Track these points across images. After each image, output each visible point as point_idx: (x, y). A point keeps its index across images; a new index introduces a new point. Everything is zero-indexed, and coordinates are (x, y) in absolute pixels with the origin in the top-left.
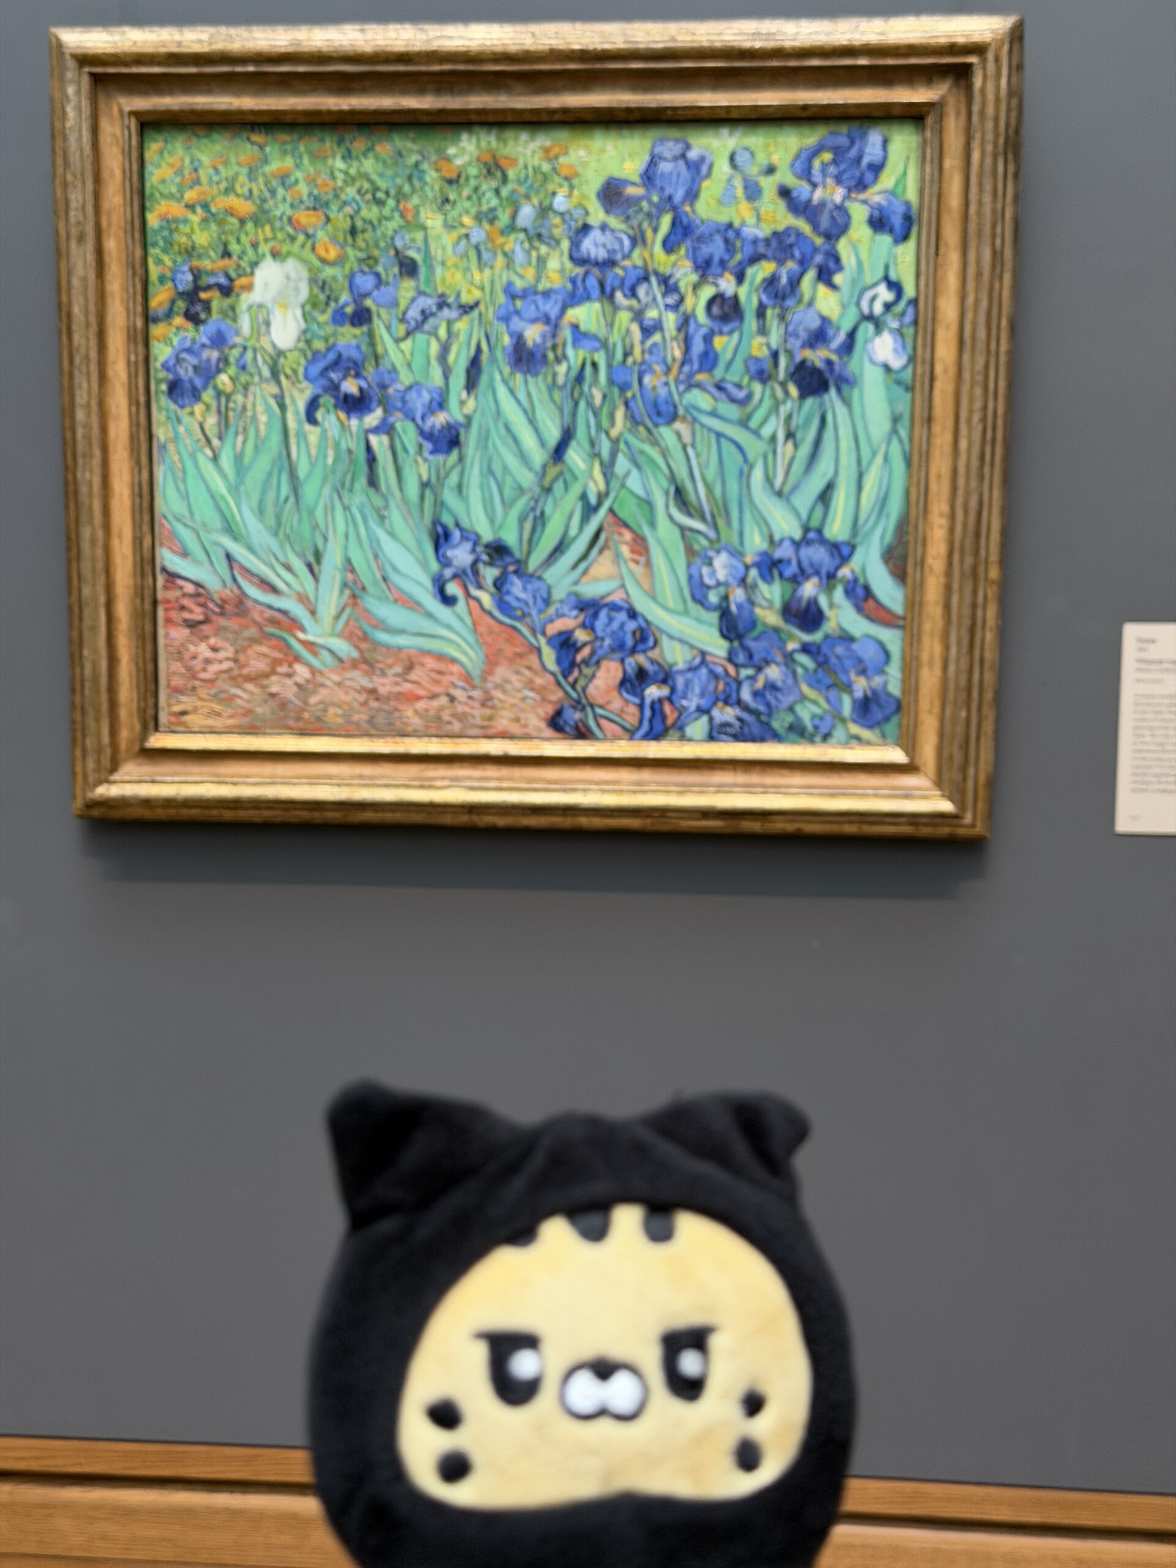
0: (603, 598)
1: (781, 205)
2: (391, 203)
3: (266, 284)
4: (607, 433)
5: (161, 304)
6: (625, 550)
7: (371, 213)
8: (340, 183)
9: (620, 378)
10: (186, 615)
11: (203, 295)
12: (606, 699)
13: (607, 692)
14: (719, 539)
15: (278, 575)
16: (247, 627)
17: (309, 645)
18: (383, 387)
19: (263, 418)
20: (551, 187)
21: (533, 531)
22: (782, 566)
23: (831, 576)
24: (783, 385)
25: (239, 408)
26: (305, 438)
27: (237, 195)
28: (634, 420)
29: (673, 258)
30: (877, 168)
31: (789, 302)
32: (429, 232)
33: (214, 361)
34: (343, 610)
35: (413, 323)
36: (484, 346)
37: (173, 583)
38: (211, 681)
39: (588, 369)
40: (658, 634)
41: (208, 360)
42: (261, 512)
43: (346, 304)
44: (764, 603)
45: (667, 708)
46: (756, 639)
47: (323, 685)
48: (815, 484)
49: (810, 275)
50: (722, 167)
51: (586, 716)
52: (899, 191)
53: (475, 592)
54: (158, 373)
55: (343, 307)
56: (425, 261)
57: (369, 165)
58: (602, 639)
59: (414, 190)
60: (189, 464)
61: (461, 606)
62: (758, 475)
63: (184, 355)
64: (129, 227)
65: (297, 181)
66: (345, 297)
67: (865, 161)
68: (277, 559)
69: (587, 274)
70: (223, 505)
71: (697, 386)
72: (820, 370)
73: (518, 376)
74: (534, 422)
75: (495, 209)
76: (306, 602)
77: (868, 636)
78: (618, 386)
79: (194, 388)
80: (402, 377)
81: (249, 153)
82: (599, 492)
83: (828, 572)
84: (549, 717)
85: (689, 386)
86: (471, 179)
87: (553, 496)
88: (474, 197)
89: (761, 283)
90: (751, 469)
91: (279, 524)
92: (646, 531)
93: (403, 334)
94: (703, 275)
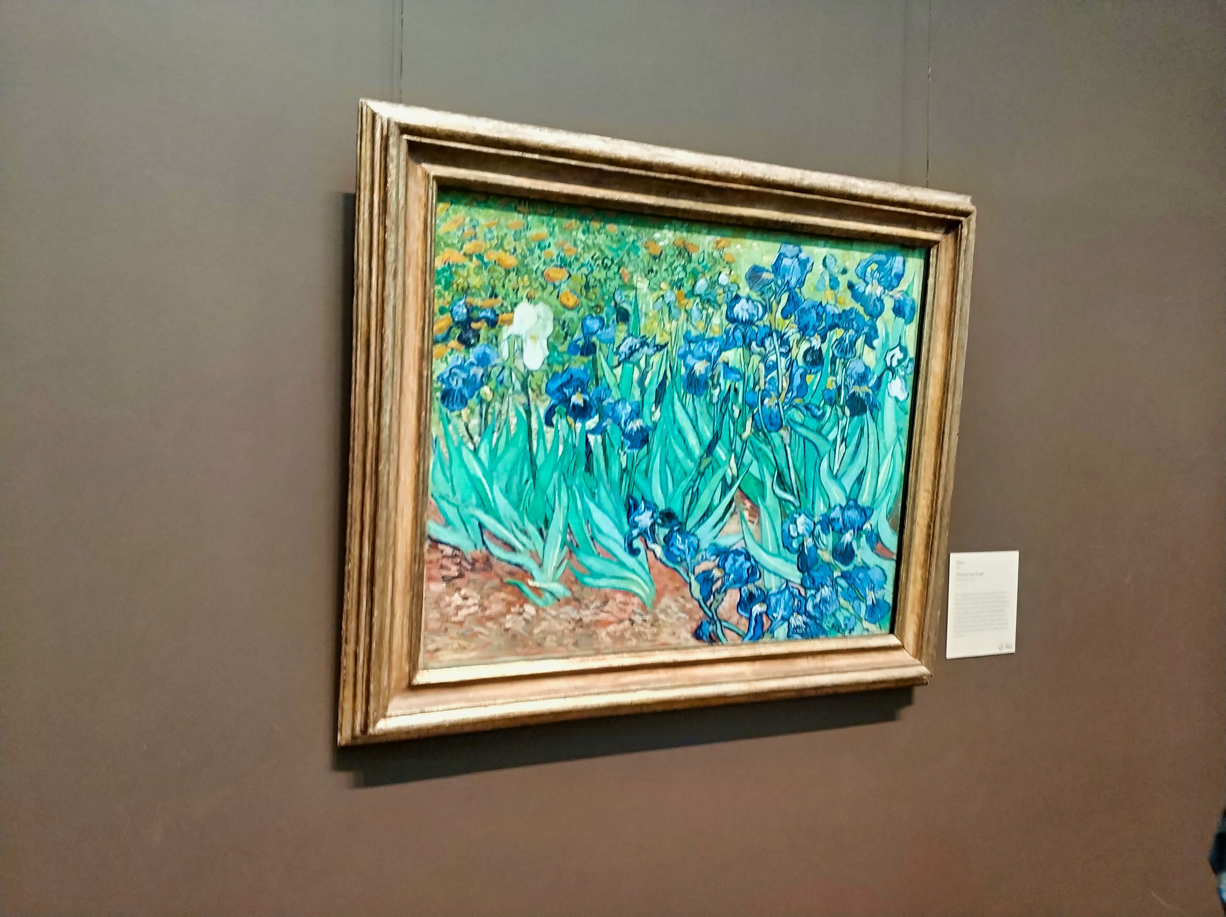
0: (730, 547)
1: (849, 293)
2: (615, 268)
3: (522, 320)
4: (740, 436)
5: (440, 330)
6: (746, 514)
7: (600, 274)
8: (580, 250)
9: (750, 397)
10: (444, 573)
11: (474, 325)
12: (729, 616)
13: (730, 610)
14: (800, 506)
15: (516, 538)
16: (491, 579)
17: (536, 590)
18: (601, 400)
19: (514, 421)
20: (718, 268)
21: (691, 503)
22: (834, 524)
23: (860, 529)
24: (842, 407)
25: (496, 413)
26: (544, 436)
27: (505, 251)
28: (757, 429)
29: (787, 322)
30: (899, 277)
31: (848, 356)
32: (639, 291)
33: (479, 376)
34: (562, 562)
35: (623, 356)
36: (669, 375)
37: (437, 548)
38: (461, 623)
39: (732, 392)
40: (762, 571)
41: (475, 375)
42: (507, 492)
43: (579, 339)
44: (823, 547)
45: (765, 619)
46: (817, 570)
48: (855, 472)
49: (861, 339)
50: (819, 267)
51: (716, 629)
52: (909, 293)
53: (652, 546)
54: (436, 383)
55: (577, 341)
56: (634, 313)
57: (601, 239)
58: (730, 575)
59: (630, 260)
60: (455, 455)
61: (642, 555)
62: (825, 465)
63: (458, 371)
65: (549, 245)
66: (578, 335)
67: (894, 271)
68: (517, 528)
69: (736, 328)
70: (478, 486)
71: (795, 407)
72: (862, 399)
73: (688, 396)
74: (696, 428)
75: (682, 279)
76: (536, 557)
77: (877, 566)
78: (749, 405)
79: (462, 396)
80: (614, 392)
81: (516, 220)
82: (733, 476)
83: (858, 527)
84: (694, 631)
85: (790, 406)
86: (668, 257)
87: (705, 478)
88: (669, 270)
89: (835, 342)
90: (821, 461)
91: (520, 500)
92: (759, 502)
93: (616, 363)
94: (803, 335)
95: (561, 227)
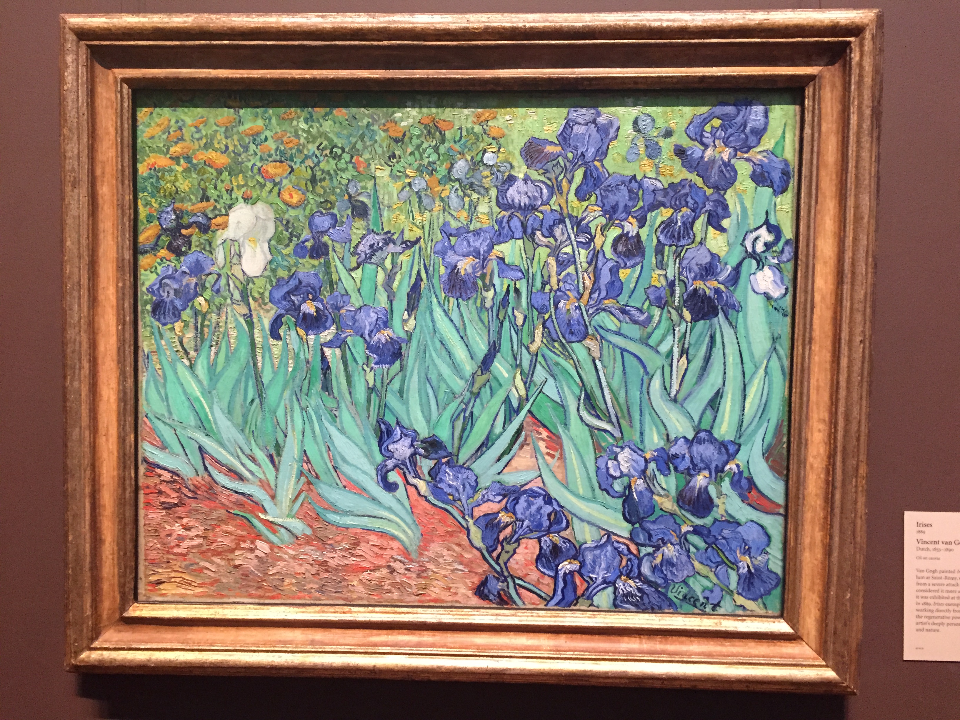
0: (522, 486)
1: (677, 162)
2: (346, 157)
3: (239, 222)
4: (528, 348)
5: (147, 239)
6: (542, 445)
7: (328, 165)
8: (302, 140)
9: (538, 301)
10: (163, 500)
11: (184, 232)
12: (525, 572)
13: (526, 565)
14: (622, 438)
15: (243, 465)
16: (215, 509)
17: (269, 524)
18: (338, 309)
19: (234, 334)
20: (482, 146)
21: (463, 430)
22: (676, 462)
23: (720, 470)
24: (677, 309)
25: (214, 325)
26: (270, 350)
27: (216, 150)
28: (550, 338)
29: (585, 204)
30: (759, 132)
31: (683, 242)
32: (378, 181)
33: (192, 286)
34: (299, 494)
35: (363, 255)
36: (423, 275)
37: (153, 471)
38: (184, 555)
39: (512, 293)
40: (570, 517)
41: (188, 285)
42: (230, 412)
43: (306, 241)
44: (662, 492)
45: (578, 580)
46: (654, 522)
47: (280, 559)
48: (706, 393)
49: (702, 220)
50: (627, 130)
51: (508, 587)
52: (778, 152)
53: (415, 481)
54: (144, 296)
55: (304, 242)
56: (373, 206)
57: (327, 126)
58: (523, 521)
59: (365, 147)
60: (169, 372)
61: (401, 492)
62: (656, 384)
63: (169, 282)
64: (120, 175)
65: (266, 139)
66: (306, 234)
67: (749, 126)
68: (244, 453)
69: (511, 217)
70: (197, 405)
71: (604, 310)
72: (710, 297)
73: (452, 299)
74: (465, 338)
75: (435, 163)
76: (267, 488)
77: (752, 521)
78: (537, 309)
79: (175, 308)
80: (353, 300)
81: (226, 114)
82: (520, 397)
83: (717, 466)
84: (475, 586)
85: (597, 310)
86: (414, 137)
87: (481, 400)
88: (416, 153)
89: (659, 226)
90: (651, 379)
91: (245, 422)
92: (561, 430)
93: (355, 265)
94: (610, 219)
95: (278, 116)
